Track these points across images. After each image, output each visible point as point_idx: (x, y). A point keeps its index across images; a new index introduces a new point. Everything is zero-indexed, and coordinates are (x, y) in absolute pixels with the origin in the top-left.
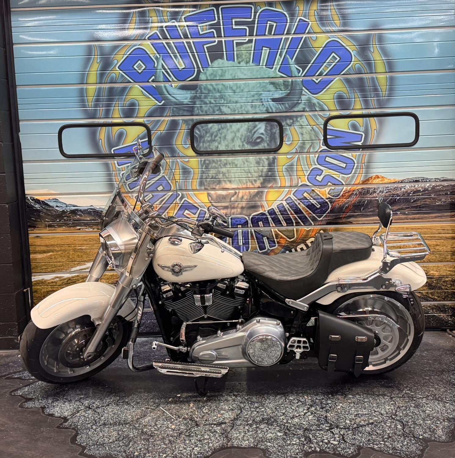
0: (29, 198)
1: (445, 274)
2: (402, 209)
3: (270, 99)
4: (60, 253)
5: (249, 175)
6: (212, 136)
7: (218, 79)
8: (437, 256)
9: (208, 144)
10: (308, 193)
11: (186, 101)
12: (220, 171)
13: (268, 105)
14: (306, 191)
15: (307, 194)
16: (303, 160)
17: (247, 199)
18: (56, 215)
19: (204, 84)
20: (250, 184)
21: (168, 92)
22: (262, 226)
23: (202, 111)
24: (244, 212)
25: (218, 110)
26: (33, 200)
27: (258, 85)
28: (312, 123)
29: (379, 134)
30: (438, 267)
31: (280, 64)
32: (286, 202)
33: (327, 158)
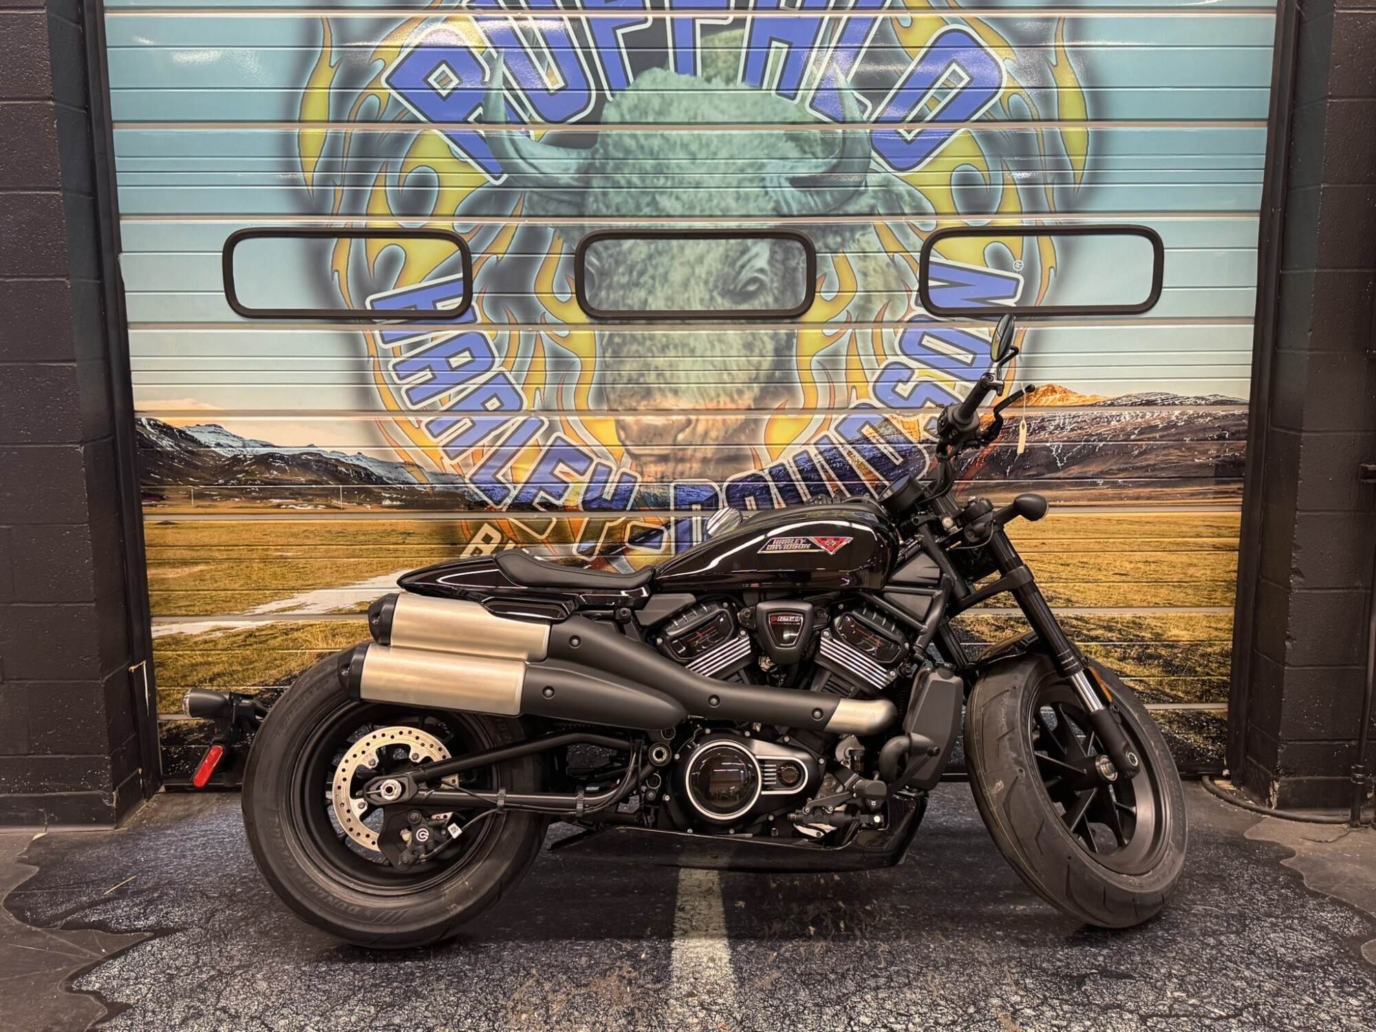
0: (144, 421)
1: (1203, 636)
2: (1107, 473)
3: (787, 179)
4: (225, 565)
5: (726, 377)
6: (631, 272)
7: (651, 120)
8: (1190, 591)
9: (621, 293)
10: (872, 427)
11: (565, 179)
12: (649, 365)
13: (780, 194)
14: (867, 423)
15: (871, 430)
16: (864, 341)
17: (717, 438)
18: (216, 467)
19: (614, 132)
20: (728, 400)
21: (517, 150)
22: (754, 507)
23: (607, 207)
24: (710, 473)
25: (648, 205)
26: (156, 425)
27: (756, 142)
28: (892, 246)
29: (1061, 278)
30: (1191, 618)
31: (815, 86)
32: (817, 448)
33: (926, 338)
